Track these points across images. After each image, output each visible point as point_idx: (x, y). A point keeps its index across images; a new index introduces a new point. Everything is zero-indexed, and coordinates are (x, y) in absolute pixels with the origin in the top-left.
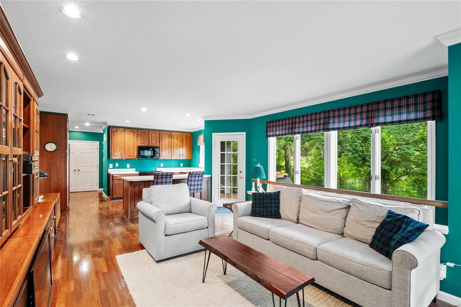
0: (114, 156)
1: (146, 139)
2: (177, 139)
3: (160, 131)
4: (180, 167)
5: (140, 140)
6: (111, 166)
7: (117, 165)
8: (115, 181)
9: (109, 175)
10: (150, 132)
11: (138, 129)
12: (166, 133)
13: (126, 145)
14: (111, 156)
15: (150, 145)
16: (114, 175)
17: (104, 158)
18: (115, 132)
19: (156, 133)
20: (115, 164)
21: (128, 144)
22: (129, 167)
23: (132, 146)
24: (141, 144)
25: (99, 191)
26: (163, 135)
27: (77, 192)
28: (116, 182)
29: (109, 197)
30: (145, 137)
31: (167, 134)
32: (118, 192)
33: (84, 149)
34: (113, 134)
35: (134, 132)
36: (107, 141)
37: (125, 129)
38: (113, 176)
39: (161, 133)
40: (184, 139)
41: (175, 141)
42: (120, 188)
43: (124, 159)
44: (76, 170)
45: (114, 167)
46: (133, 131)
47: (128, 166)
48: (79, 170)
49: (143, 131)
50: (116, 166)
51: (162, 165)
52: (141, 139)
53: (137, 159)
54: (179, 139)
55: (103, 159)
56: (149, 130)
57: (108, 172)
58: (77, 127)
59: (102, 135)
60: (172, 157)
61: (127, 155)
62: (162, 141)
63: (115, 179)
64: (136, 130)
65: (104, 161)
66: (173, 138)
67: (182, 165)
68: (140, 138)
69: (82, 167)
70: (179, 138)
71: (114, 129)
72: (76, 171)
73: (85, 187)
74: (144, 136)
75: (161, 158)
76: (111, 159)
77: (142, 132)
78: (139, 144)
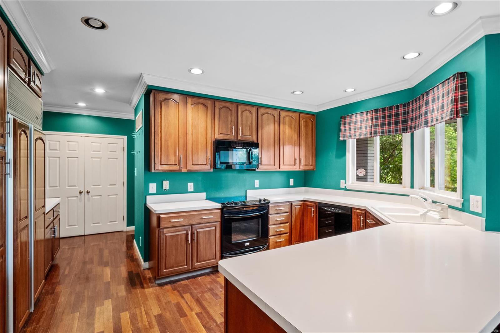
0: (161, 164)
1: (231, 124)
2: (290, 126)
3: (259, 106)
4: (289, 186)
5: (219, 124)
6: (153, 187)
7: (166, 185)
8: (165, 230)
9: (148, 212)
10: (240, 107)
11: (215, 100)
12: (270, 111)
13: (189, 137)
14: (155, 164)
15: (239, 138)
16: (162, 216)
17: (136, 169)
18: (163, 103)
19: (250, 112)
20: (163, 182)
21: (192, 134)
22: (192, 190)
23: (202, 140)
24: (221, 135)
25: (126, 232)
26: (264, 116)
27: (84, 235)
28: (168, 233)
29: (147, 263)
30: (229, 119)
31: (273, 115)
32: (171, 260)
33: (99, 151)
34: (158, 110)
35: (206, 107)
36: (143, 128)
37: (186, 95)
38: (159, 218)
39: (262, 111)
40: (301, 127)
41: (287, 131)
42: (177, 250)
43: (184, 170)
44: (82, 192)
45: (160, 191)
46: (204, 105)
47: (191, 186)
48: (88, 193)
49: (224, 104)
50: (164, 188)
51: (257, 183)
52: (221, 123)
53: (212, 170)
54: (293, 126)
55: (134, 171)
56: (238, 103)
57: (145, 204)
58: (82, 104)
59: (131, 123)
60: (282, 166)
61: (190, 163)
62: (262, 129)
63: (165, 226)
64: (209, 102)
65: (136, 175)
66: (283, 124)
67: (292, 182)
68: (219, 121)
69: (94, 186)
70: (294, 123)
71: (161, 96)
72: (83, 194)
73: (101, 224)
74: (227, 117)
75: (261, 168)
76: (153, 171)
77: (223, 107)
78: (217, 136)
